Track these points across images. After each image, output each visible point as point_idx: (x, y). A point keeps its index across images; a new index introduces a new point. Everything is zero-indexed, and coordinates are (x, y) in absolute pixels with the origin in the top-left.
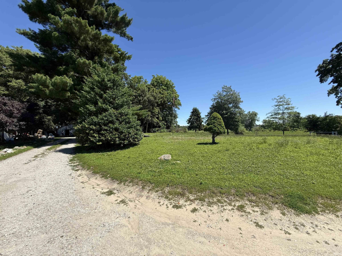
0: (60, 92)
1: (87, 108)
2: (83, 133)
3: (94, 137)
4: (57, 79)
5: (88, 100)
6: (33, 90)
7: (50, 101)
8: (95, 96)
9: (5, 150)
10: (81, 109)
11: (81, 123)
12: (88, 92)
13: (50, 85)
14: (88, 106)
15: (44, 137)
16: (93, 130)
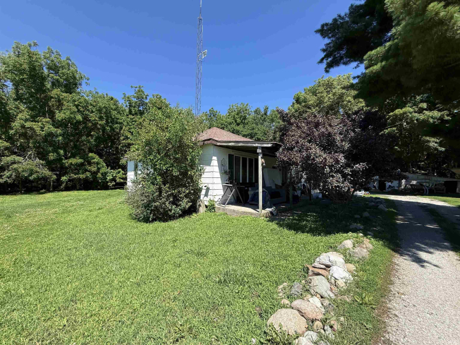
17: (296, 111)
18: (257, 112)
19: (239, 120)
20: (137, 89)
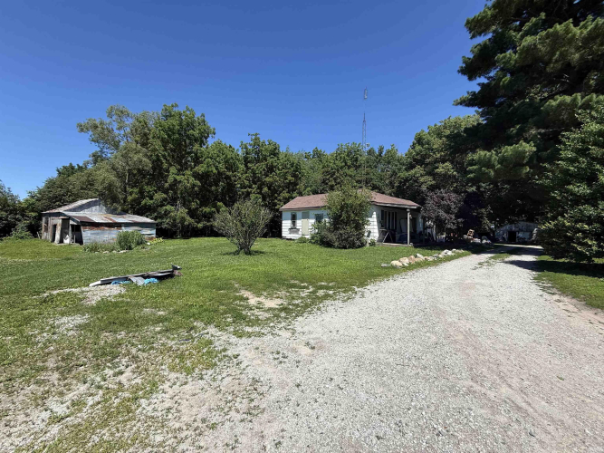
0: (511, 169)
1: (568, 191)
2: (559, 237)
3: (586, 244)
4: (508, 150)
5: (571, 175)
6: (472, 175)
7: (484, 185)
8: (590, 164)
9: (445, 251)
10: (556, 194)
11: (554, 218)
12: (572, 161)
13: (496, 163)
14: (571, 187)
15: (477, 240)
16: (584, 232)
17: (418, 154)
18: (371, 152)
19: (349, 163)
20: (254, 137)
